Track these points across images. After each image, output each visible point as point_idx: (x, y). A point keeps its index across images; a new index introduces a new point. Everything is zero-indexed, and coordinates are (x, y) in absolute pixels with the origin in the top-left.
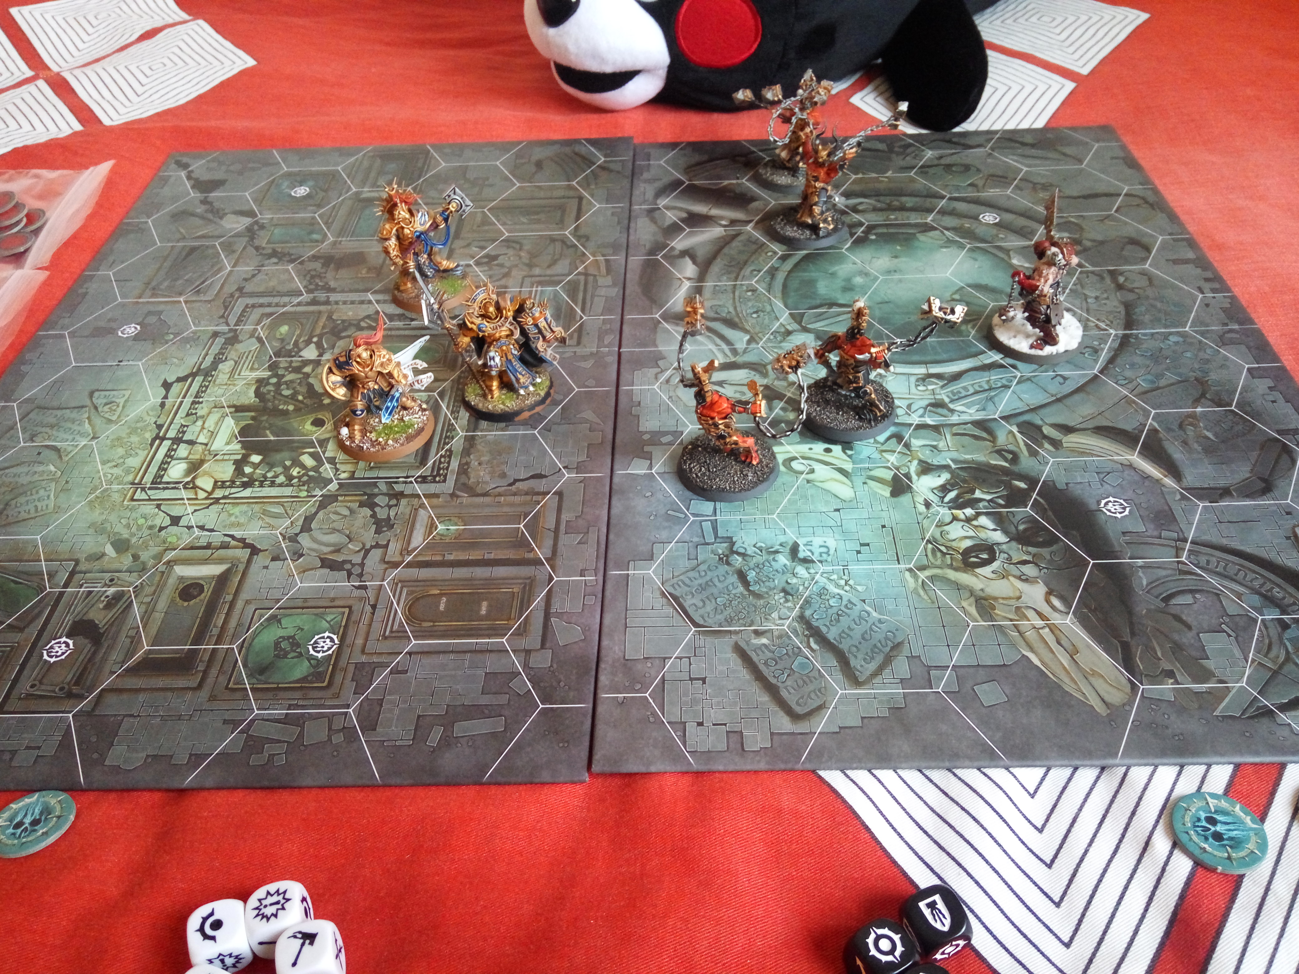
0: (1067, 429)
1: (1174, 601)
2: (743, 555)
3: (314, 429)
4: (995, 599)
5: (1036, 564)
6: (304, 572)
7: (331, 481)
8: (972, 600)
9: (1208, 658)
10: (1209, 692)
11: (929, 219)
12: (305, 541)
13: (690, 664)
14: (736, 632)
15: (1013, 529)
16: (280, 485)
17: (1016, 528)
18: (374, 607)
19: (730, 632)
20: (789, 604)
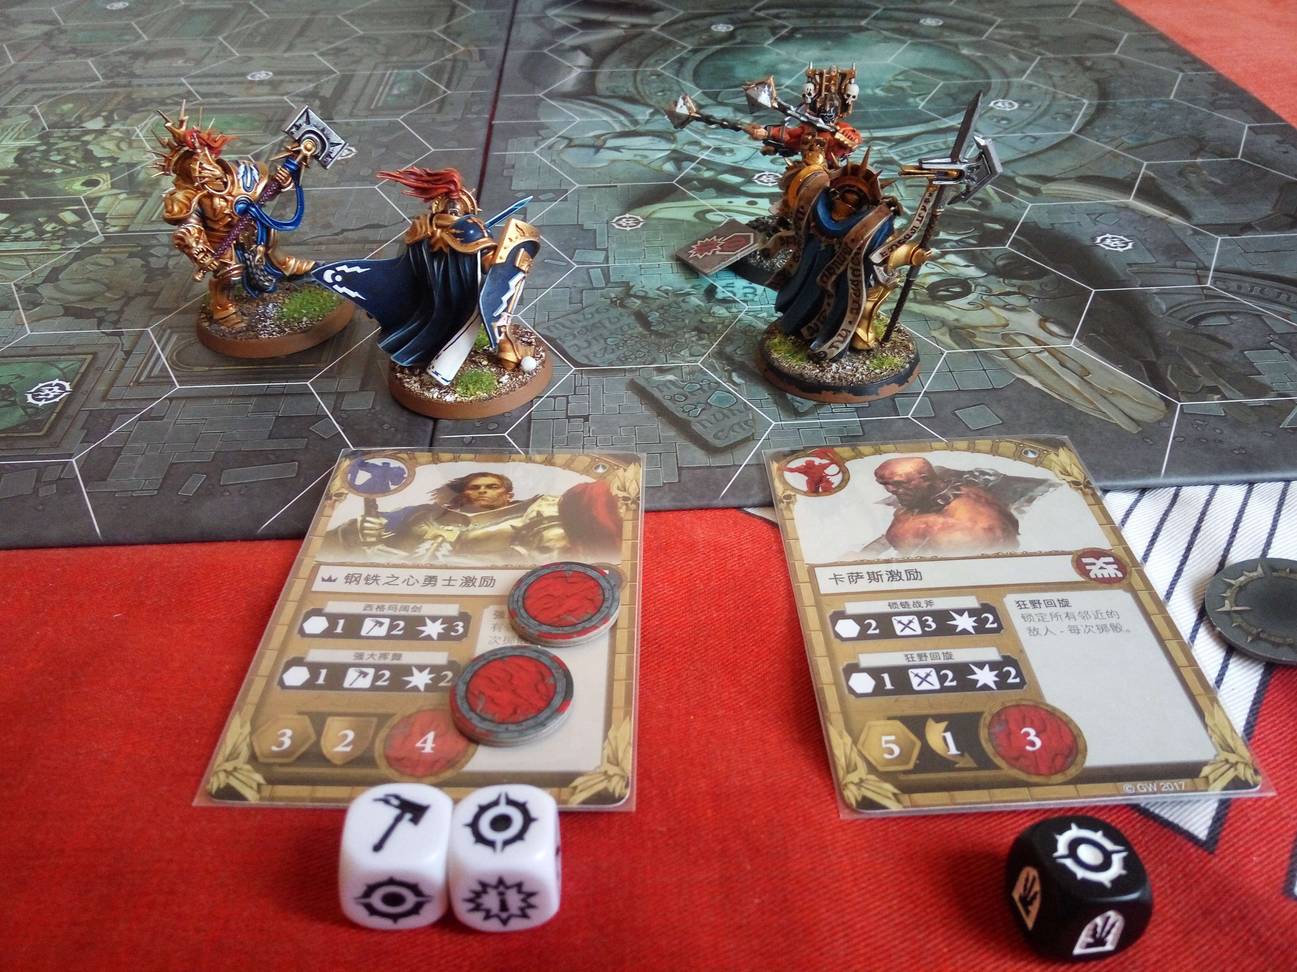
0: (1046, 179)
1: (1204, 323)
2: (644, 298)
3: (85, 188)
4: (975, 328)
5: (1024, 295)
6: (39, 320)
7: (96, 234)
8: (944, 329)
9: (1260, 374)
10: (1270, 406)
11: (863, 23)
12: (47, 291)
13: (568, 402)
14: (631, 370)
15: (991, 265)
16: (27, 240)
17: (994, 263)
18: (128, 353)
19: (625, 370)
20: (704, 342)
